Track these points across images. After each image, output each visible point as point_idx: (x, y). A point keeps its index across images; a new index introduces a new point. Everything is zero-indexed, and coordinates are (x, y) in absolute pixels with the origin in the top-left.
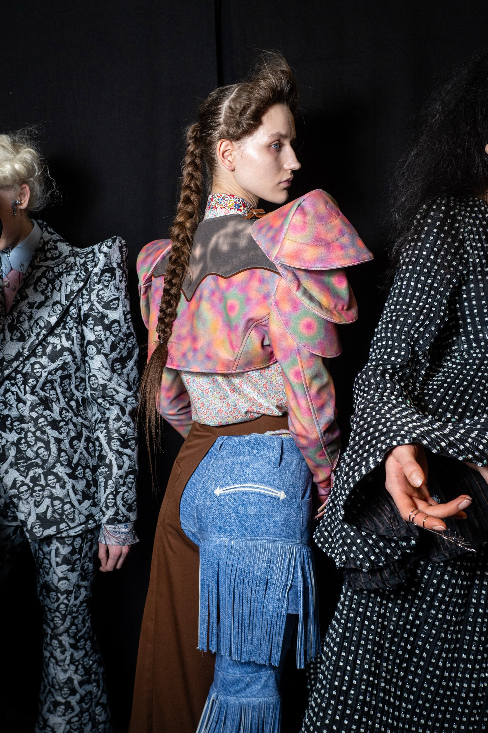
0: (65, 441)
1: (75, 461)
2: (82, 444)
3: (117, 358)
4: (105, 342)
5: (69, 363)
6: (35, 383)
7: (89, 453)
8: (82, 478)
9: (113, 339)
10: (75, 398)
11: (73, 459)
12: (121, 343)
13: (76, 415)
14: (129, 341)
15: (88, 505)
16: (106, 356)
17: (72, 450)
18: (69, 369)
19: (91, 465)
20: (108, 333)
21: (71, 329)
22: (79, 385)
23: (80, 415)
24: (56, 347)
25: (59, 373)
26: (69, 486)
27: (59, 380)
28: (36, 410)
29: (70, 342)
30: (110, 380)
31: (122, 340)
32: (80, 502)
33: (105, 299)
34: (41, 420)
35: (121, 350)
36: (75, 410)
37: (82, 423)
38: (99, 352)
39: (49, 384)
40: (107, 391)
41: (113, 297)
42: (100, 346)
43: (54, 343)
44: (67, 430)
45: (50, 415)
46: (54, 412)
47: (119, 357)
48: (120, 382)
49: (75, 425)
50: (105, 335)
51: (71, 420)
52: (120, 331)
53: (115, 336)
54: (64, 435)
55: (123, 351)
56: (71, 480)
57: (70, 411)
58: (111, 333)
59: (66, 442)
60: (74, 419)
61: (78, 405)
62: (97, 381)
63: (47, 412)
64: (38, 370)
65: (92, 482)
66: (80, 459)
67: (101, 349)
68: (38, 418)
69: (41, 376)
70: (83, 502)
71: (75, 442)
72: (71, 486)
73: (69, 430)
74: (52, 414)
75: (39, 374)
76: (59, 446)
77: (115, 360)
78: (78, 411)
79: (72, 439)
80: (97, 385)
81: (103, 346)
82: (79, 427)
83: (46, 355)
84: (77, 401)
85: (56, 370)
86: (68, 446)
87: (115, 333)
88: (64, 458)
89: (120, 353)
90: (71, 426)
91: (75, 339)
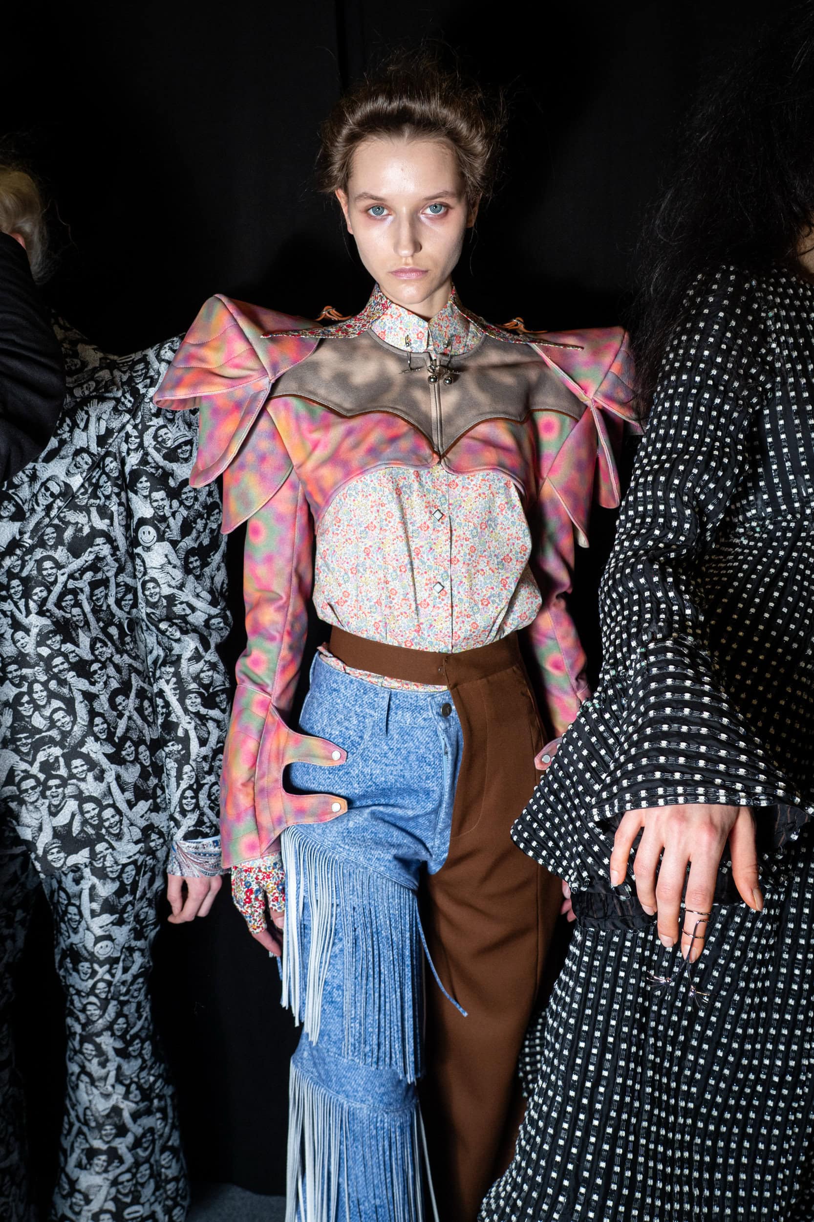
0: (101, 697)
1: (120, 732)
2: (132, 702)
3: (193, 548)
4: (171, 520)
5: (104, 558)
6: (45, 594)
7: (144, 718)
8: (132, 762)
9: (185, 513)
10: (116, 620)
11: (115, 728)
12: (199, 520)
13: (120, 652)
14: (212, 518)
15: (146, 809)
16: (174, 544)
17: (115, 713)
18: (105, 568)
19: (148, 739)
20: (175, 503)
21: (108, 497)
22: (122, 599)
23: (127, 652)
24: (81, 530)
25: (88, 575)
26: (110, 777)
27: (87, 589)
28: (49, 642)
29: (107, 521)
30: (181, 587)
31: (200, 515)
32: (131, 805)
33: (169, 444)
34: (58, 660)
35: (199, 532)
36: (118, 643)
37: (130, 665)
38: (161, 538)
39: (70, 597)
40: (175, 609)
41: (183, 440)
42: (162, 527)
43: (77, 523)
44: (105, 678)
45: (73, 652)
46: (81, 645)
47: (196, 546)
48: (198, 590)
49: (118, 669)
50: (171, 507)
51: (110, 659)
52: (196, 499)
53: (188, 508)
54: (100, 686)
55: (203, 535)
56: (113, 766)
57: (109, 644)
58: (181, 503)
59: (104, 698)
60: (117, 658)
61: (122, 634)
62: (157, 590)
63: (69, 647)
64: (50, 571)
65: (150, 769)
66: (128, 729)
67: (164, 532)
68: (51, 657)
69: (56, 581)
70: (135, 805)
71: (119, 699)
72: (114, 776)
73: (109, 677)
74: (77, 649)
75: (52, 579)
76: (92, 706)
77: (190, 552)
78: (123, 643)
79: (114, 694)
80: (157, 597)
81: (168, 527)
82: (125, 672)
83: (63, 544)
84: (120, 626)
85: (83, 571)
86: (106, 706)
87: (188, 504)
88: (101, 727)
89: (198, 538)
90: (111, 671)
91: (115, 514)
